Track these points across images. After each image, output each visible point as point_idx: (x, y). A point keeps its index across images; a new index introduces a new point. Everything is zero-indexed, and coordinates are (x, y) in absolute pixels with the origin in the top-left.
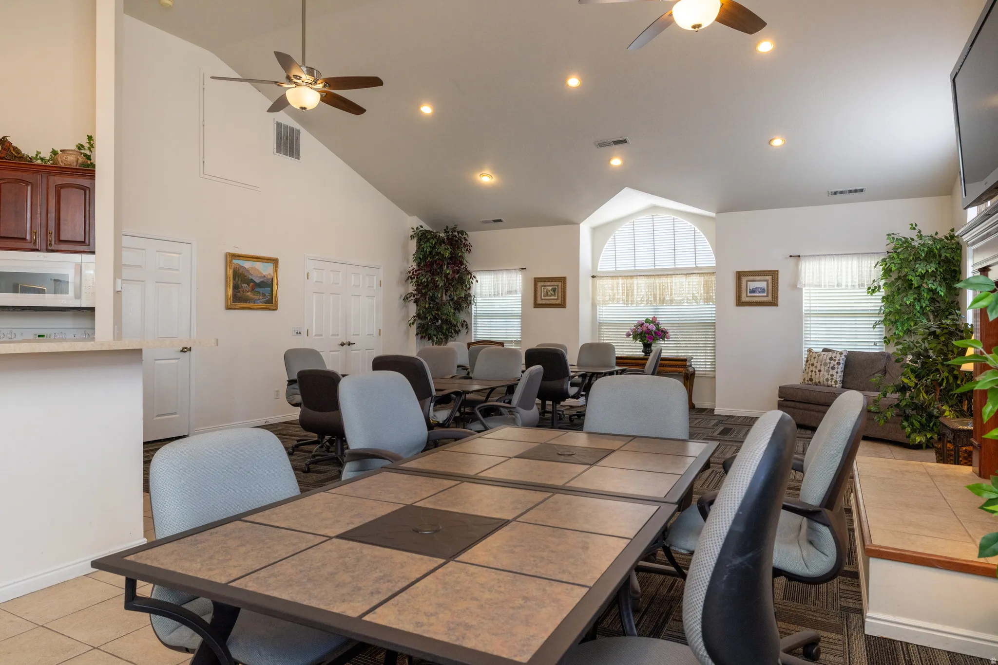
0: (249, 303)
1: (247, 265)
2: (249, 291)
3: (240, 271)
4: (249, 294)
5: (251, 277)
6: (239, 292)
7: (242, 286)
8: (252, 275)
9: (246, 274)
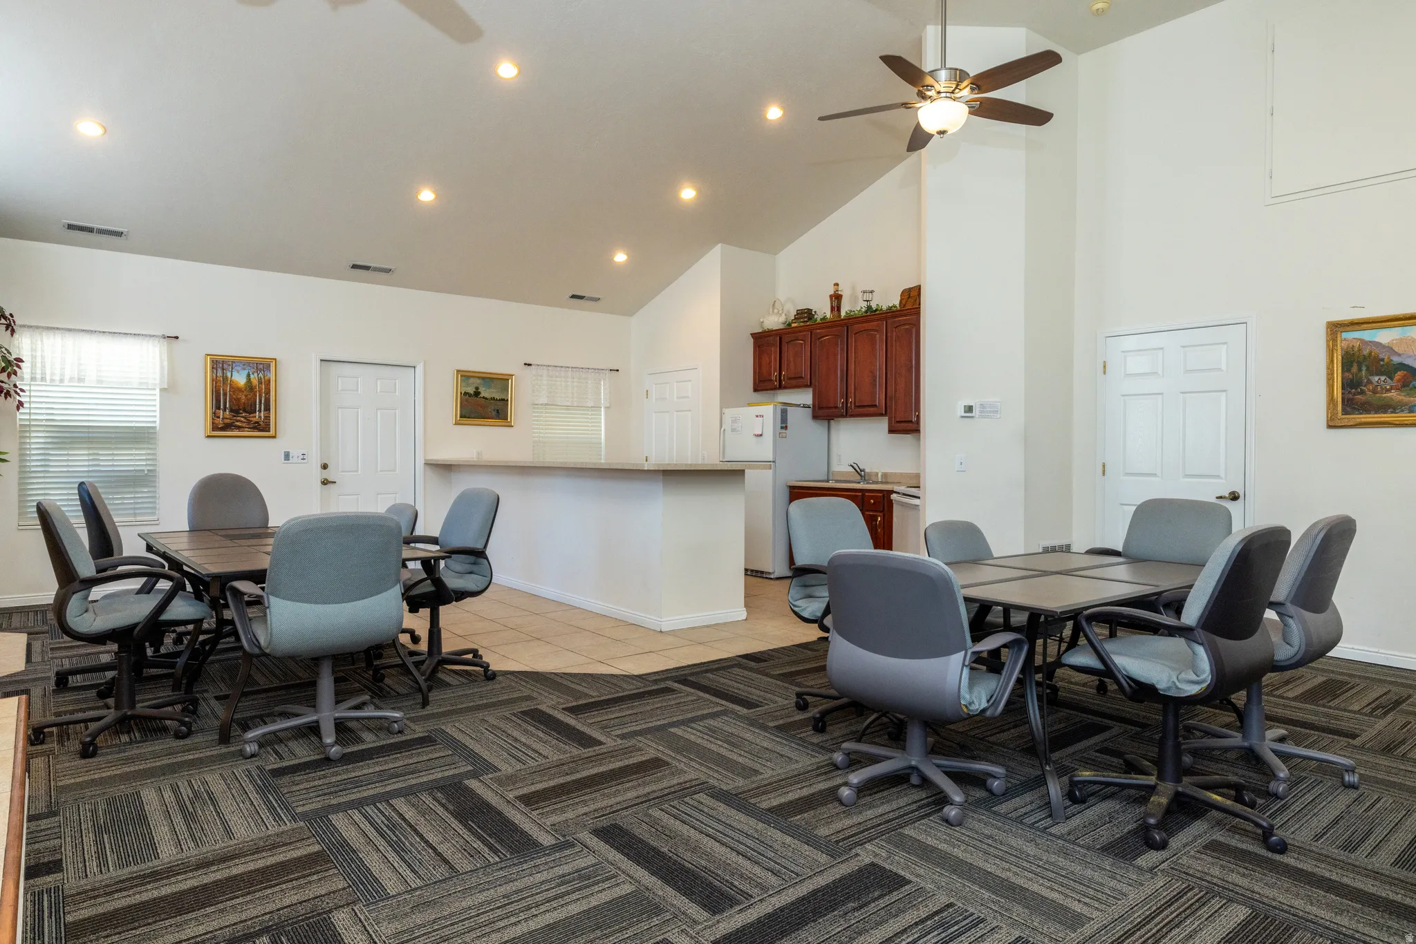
0: (1392, 412)
1: (1384, 337)
2: (1392, 388)
3: (1366, 352)
4: (1393, 394)
5: (1396, 360)
6: (1362, 392)
7: (1370, 382)
8: (1399, 355)
9: (1381, 356)
